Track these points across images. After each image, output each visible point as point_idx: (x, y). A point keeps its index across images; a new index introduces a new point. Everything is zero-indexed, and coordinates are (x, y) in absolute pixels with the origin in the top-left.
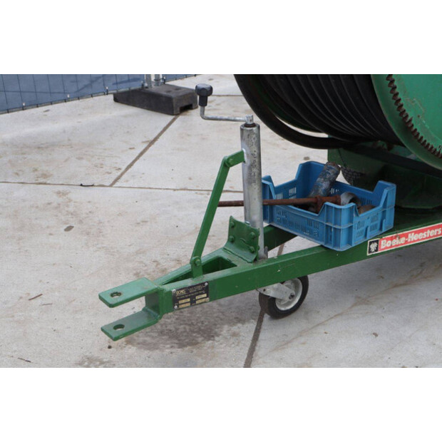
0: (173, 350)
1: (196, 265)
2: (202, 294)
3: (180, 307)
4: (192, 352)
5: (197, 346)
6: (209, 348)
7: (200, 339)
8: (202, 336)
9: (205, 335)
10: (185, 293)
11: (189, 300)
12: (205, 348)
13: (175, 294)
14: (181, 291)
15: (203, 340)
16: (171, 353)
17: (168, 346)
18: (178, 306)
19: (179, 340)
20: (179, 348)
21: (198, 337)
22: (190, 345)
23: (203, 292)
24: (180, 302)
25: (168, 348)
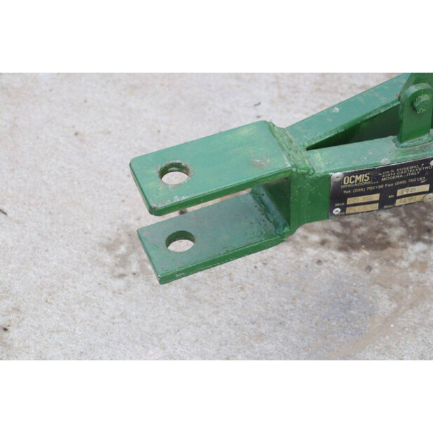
0: (326, 254)
1: (415, 109)
2: (419, 184)
3: (349, 210)
4: (369, 268)
5: (386, 253)
6: (412, 265)
7: (396, 233)
8: (403, 223)
9: (411, 223)
10: (367, 182)
11: (376, 197)
12: (404, 264)
13: (341, 182)
14: (357, 178)
15: (402, 238)
16: (319, 262)
17: (315, 238)
18: (343, 209)
19: (345, 225)
20: (341, 249)
21: (391, 226)
22: (367, 248)
23: (422, 180)
24: (350, 201)
25: (313, 245)
